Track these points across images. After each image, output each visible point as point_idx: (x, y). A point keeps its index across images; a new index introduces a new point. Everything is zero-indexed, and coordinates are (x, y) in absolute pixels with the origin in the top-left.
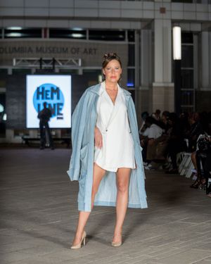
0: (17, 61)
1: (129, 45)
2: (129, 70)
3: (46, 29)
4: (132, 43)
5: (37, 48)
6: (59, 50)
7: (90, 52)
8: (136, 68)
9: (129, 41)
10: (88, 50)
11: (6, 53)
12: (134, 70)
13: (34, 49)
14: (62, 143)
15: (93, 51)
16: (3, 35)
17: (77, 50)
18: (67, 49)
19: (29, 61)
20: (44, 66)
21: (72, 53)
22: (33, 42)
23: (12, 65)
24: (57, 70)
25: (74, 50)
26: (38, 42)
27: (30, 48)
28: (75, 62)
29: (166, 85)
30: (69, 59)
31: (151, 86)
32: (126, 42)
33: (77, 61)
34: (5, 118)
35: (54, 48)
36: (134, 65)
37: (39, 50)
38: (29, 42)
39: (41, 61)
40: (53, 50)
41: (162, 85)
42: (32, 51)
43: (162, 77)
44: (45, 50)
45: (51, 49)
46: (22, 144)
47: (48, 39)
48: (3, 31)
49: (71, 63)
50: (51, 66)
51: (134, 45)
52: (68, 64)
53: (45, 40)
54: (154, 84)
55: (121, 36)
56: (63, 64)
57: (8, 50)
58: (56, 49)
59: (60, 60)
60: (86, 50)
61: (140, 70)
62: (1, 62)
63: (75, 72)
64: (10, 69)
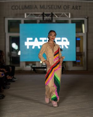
0: (27, 14)
5: (40, 6)
6: (55, 7)
10: (75, 7)
11: (20, 9)
13: (39, 7)
15: (78, 7)
17: (68, 7)
18: (61, 6)
19: (35, 14)
20: (46, 18)
21: (64, 9)
23: (24, 17)
24: (54, 21)
25: (65, 7)
27: (36, 6)
28: (66, 15)
30: (63, 13)
33: (68, 15)
34: (19, 53)
35: (52, 6)
37: (42, 7)
39: (43, 15)
42: (37, 8)
44: (46, 7)
45: (50, 7)
46: (31, 71)
49: (64, 16)
50: (51, 18)
52: (61, 16)
56: (58, 16)
57: (21, 7)
58: (53, 6)
59: (56, 14)
60: (73, 6)
62: (16, 15)
63: (66, 22)
64: (22, 20)
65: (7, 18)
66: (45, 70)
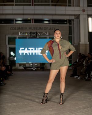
0: (21, 33)
1: (69, 26)
2: (69, 37)
3: (33, 19)
4: (71, 25)
5: (29, 28)
6: (39, 29)
7: (52, 29)
8: (72, 36)
9: (69, 24)
11: (16, 30)
12: (71, 37)
13: (28, 28)
14: (40, 69)
15: (54, 29)
16: (14, 22)
17: (47, 28)
18: (42, 28)
19: (26, 33)
20: (32, 35)
21: (45, 30)
22: (27, 25)
23: (18, 35)
24: (38, 37)
25: (45, 28)
26: (29, 25)
29: (85, 43)
30: (43, 32)
31: (79, 44)
32: (68, 25)
33: (47, 33)
35: (36, 27)
36: (71, 35)
37: (30, 28)
38: (25, 25)
39: (31, 33)
40: (36, 29)
41: (84, 43)
42: (27, 29)
43: (84, 40)
44: (32, 28)
46: (23, 69)
47: (34, 24)
48: (14, 20)
49: (44, 34)
50: (36, 35)
51: (71, 26)
52: (42, 34)
53: (33, 24)
54: (80, 43)
55: (66, 22)
57: (16, 28)
59: (39, 33)
60: (50, 28)
61: (74, 37)
62: (13, 34)
63: (46, 38)
64: (17, 37)
65: (7, 35)
66: (32, 68)
